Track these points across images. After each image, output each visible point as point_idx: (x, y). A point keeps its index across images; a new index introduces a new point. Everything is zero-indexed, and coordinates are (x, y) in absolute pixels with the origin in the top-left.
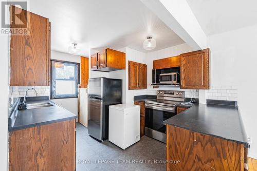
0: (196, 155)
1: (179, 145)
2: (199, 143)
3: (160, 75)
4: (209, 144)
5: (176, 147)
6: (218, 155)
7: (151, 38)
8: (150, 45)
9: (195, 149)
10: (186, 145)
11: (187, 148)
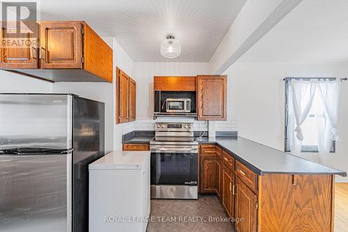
0: (295, 202)
1: (275, 197)
2: (298, 186)
3: (167, 100)
4: (307, 183)
5: (271, 201)
6: (315, 193)
7: (174, 38)
8: (170, 49)
9: (293, 196)
10: (284, 195)
11: (284, 197)
